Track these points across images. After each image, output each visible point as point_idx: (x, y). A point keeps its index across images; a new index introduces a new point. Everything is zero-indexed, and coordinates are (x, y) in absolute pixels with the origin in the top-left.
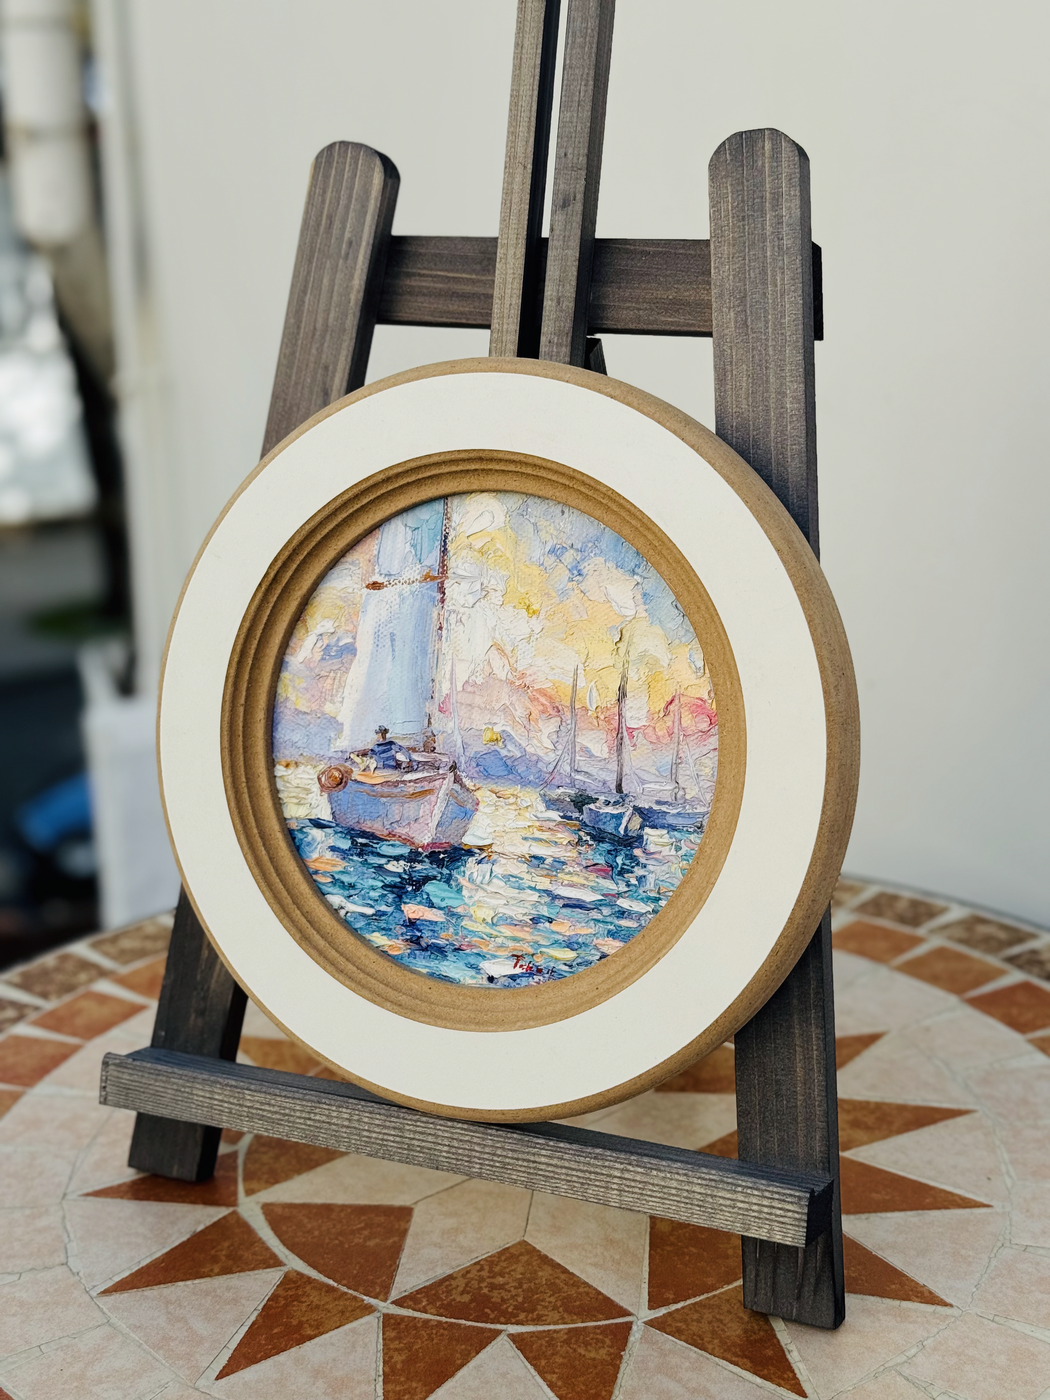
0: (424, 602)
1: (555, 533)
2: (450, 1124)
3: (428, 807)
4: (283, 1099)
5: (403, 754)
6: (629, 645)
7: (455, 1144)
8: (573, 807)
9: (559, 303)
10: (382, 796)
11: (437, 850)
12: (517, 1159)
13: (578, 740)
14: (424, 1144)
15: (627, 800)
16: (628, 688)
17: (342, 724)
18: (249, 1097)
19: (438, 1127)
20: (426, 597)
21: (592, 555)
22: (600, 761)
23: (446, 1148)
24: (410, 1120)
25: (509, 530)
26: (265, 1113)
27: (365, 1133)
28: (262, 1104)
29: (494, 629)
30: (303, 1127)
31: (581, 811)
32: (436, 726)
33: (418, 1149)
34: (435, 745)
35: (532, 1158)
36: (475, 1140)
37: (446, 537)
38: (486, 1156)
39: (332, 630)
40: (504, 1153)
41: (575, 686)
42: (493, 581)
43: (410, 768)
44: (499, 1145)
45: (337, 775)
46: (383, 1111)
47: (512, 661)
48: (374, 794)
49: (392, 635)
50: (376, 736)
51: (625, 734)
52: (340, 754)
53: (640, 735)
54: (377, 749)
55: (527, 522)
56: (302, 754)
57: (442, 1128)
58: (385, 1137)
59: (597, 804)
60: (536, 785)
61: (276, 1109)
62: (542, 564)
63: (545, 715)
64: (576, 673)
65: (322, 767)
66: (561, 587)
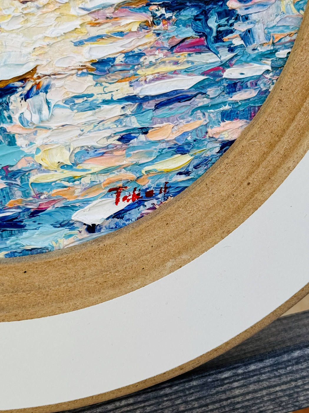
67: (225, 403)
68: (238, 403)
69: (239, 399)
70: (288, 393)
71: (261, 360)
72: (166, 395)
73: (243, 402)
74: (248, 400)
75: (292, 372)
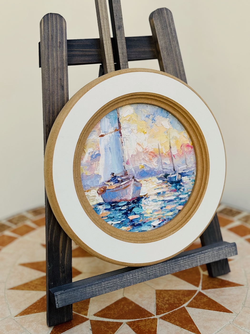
0: (116, 137)
1: (146, 112)
2: (158, 265)
3: (129, 190)
4: (113, 280)
5: (120, 178)
6: (169, 135)
7: (161, 269)
8: (165, 178)
9: (123, 54)
10: (116, 191)
11: (134, 200)
12: (176, 266)
13: (162, 161)
14: (153, 273)
15: (176, 172)
16: (171, 146)
17: (101, 175)
18: (103, 284)
19: (155, 267)
20: (116, 136)
21: (156, 115)
22: (168, 165)
23: (159, 271)
24: (148, 269)
25: (135, 113)
26: (109, 286)
27: (137, 278)
28: (107, 284)
29: (136, 140)
30: (120, 284)
31: (167, 178)
32: (126, 169)
33: (152, 275)
34: (127, 173)
35: (179, 264)
36: (165, 266)
37: (119, 119)
38: (168, 268)
39: (92, 151)
40: (173, 266)
41: (159, 148)
42: (133, 127)
43: (122, 181)
44: (171, 264)
45: (102, 189)
46: (140, 270)
47: (142, 146)
48: (113, 191)
49: (110, 148)
50: (111, 176)
51: (173, 157)
52: (102, 184)
53: (176, 156)
54: (112, 179)
55: (139, 110)
56: (91, 187)
57: (157, 267)
58: (143, 276)
59: (170, 175)
60: (155, 175)
61: (112, 283)
62: (145, 120)
63: (153, 157)
64: (158, 145)
65: (98, 189)
66: (151, 125)
67: (179, 265)
68: (182, 265)
69: (182, 264)
70: (191, 263)
71: (186, 256)
72: (168, 263)
73: (183, 265)
74: (184, 265)
75: (192, 259)
